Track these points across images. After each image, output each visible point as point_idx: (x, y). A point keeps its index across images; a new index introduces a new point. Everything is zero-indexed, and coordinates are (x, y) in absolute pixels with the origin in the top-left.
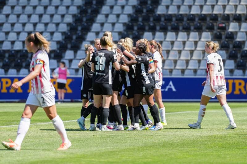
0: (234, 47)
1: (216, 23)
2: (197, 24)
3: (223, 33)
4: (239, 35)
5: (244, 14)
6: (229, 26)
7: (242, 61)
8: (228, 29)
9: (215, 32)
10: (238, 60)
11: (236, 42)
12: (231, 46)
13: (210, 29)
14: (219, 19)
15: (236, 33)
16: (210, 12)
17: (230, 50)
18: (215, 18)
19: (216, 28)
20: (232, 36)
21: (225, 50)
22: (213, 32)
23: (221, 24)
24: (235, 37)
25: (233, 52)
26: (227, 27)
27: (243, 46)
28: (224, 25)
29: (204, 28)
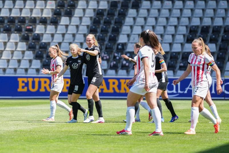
0: (40, 48)
1: (24, 25)
2: (6, 26)
3: (30, 35)
4: (45, 36)
5: (49, 17)
6: (35, 28)
7: (47, 61)
8: (35, 31)
9: (22, 34)
10: (44, 60)
11: (42, 43)
12: (37, 47)
13: (19, 30)
14: (27, 22)
15: (42, 34)
16: (19, 15)
17: (37, 51)
18: (23, 21)
19: (23, 30)
20: (38, 38)
21: (32, 51)
22: (21, 33)
23: (28, 26)
24: (41, 38)
25: (40, 52)
26: (34, 30)
27: (48, 47)
28: (31, 27)
29: (13, 30)
